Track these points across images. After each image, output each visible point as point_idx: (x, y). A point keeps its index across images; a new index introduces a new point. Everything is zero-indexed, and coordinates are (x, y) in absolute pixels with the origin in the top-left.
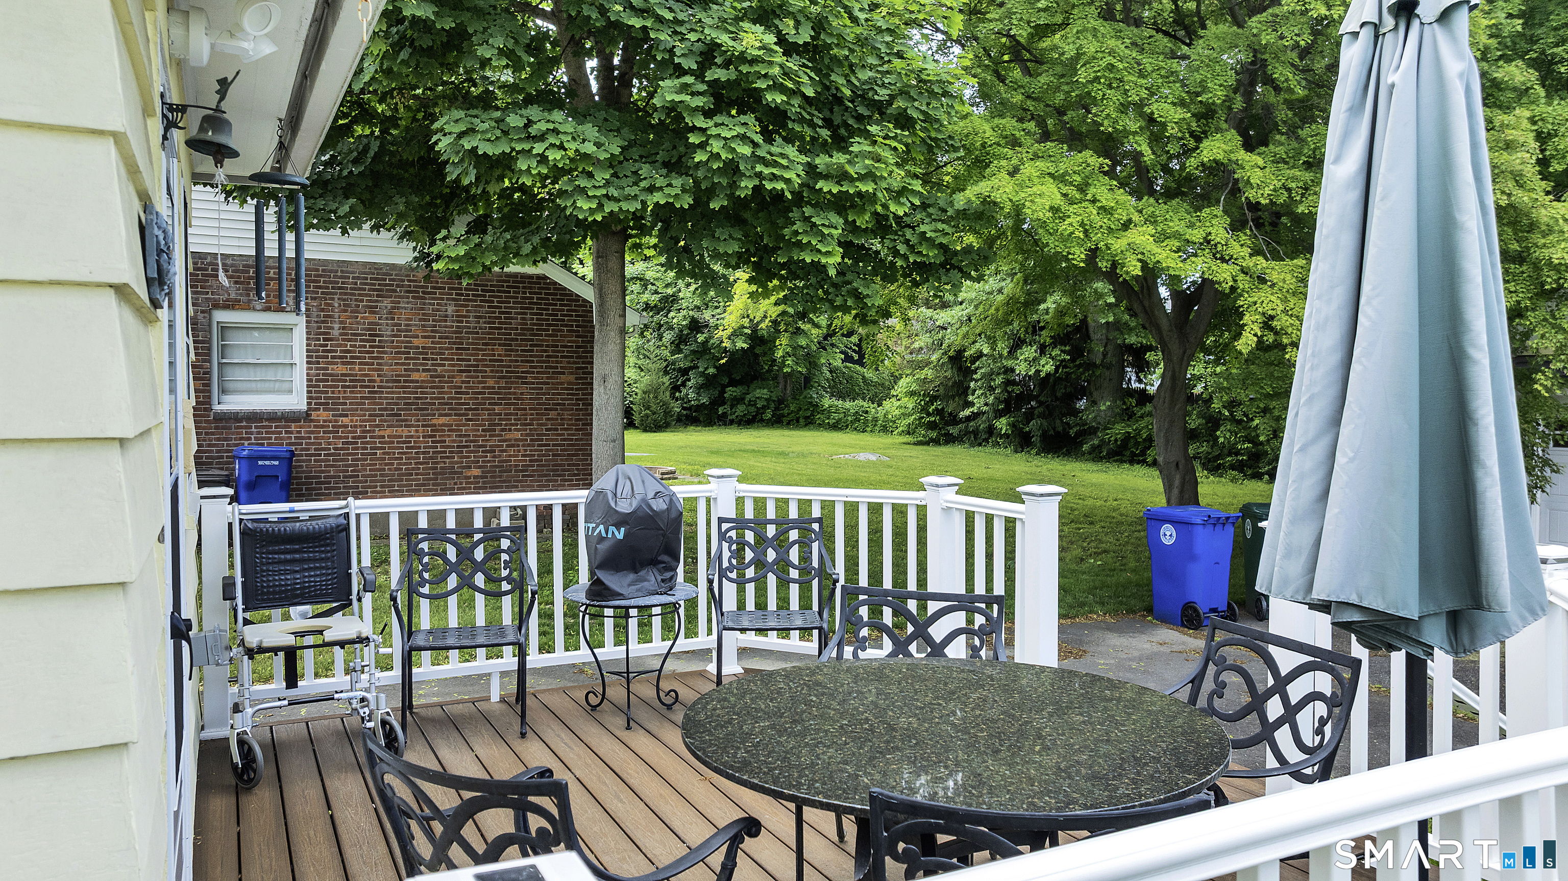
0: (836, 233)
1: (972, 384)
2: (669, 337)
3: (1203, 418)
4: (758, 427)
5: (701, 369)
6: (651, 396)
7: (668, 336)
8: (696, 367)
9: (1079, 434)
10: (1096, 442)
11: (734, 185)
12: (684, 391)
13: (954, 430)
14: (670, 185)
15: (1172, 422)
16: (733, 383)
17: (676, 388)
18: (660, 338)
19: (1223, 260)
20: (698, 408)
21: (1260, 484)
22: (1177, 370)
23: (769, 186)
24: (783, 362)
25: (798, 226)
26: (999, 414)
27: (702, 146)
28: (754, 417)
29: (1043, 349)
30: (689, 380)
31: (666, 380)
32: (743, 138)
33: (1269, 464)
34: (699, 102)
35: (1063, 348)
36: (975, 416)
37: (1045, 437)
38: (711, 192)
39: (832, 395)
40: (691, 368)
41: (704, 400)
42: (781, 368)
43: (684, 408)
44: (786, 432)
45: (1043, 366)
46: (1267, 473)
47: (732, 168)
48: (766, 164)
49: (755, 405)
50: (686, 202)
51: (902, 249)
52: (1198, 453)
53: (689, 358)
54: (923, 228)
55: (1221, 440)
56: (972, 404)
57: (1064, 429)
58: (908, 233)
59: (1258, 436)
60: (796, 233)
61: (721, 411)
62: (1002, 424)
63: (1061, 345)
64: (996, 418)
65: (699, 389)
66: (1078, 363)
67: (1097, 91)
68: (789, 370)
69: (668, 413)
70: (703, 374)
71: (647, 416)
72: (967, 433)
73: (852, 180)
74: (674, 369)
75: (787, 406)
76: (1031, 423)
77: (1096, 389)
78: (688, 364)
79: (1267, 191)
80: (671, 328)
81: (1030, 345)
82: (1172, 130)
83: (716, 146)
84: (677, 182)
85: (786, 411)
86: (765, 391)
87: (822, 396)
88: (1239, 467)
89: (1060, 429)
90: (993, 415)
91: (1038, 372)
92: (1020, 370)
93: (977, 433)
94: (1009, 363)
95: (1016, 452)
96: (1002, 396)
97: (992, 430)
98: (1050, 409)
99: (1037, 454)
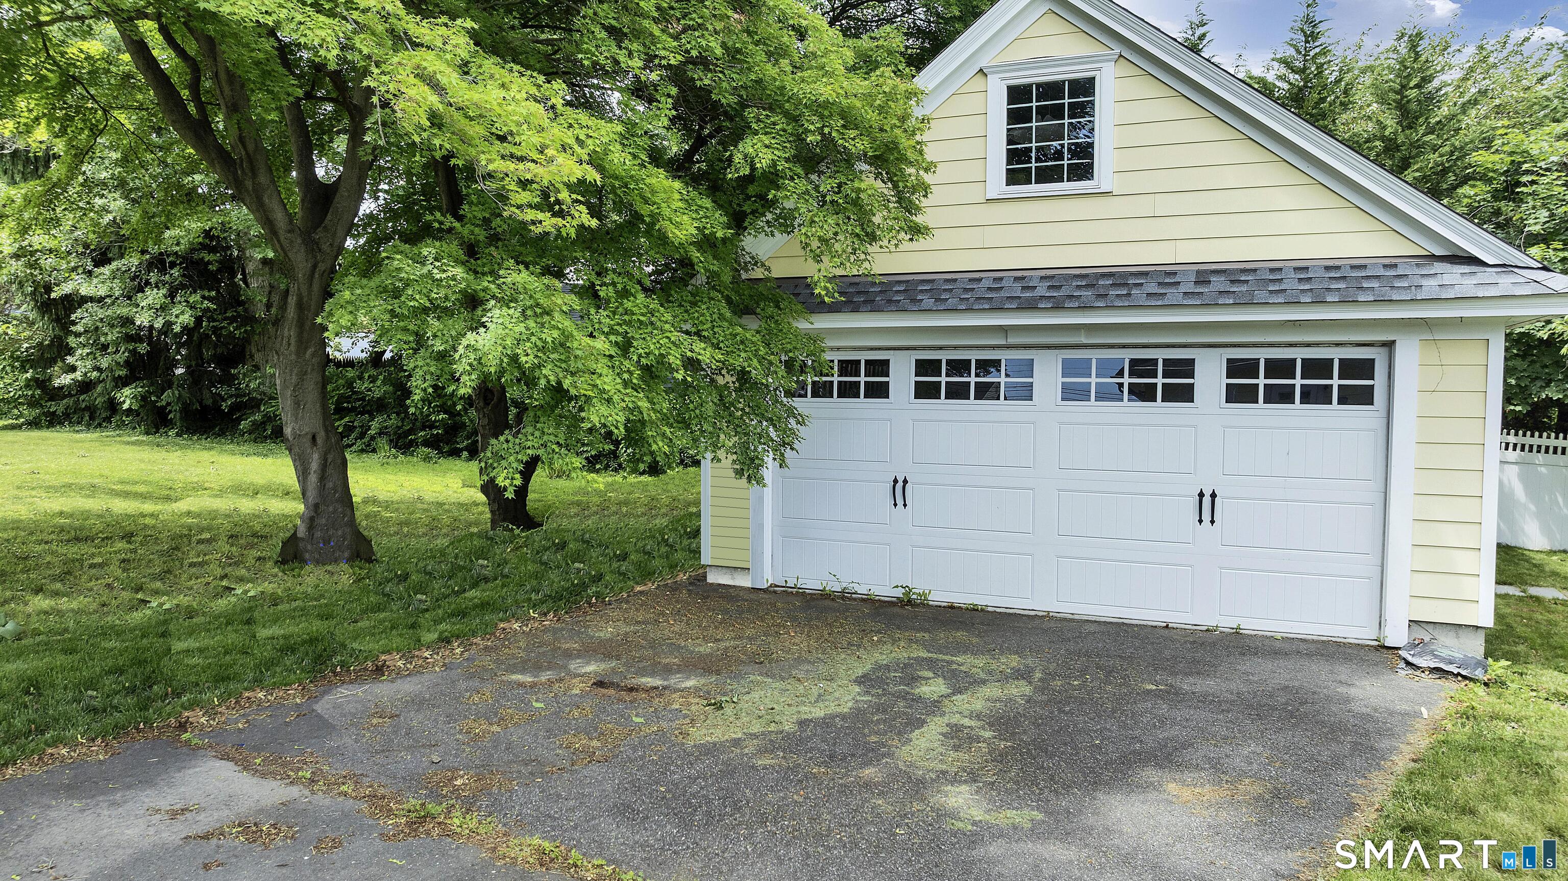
1: (73, 341)
3: (392, 384)
9: (234, 408)
10: (258, 417)
13: (59, 408)
15: (302, 375)
21: (457, 462)
22: (305, 294)
26: (121, 382)
29: (173, 295)
33: (468, 438)
35: (207, 294)
36: (83, 386)
37: (186, 412)
45: (177, 316)
46: (466, 448)
52: (386, 428)
55: (412, 410)
56: (74, 369)
57: (215, 402)
59: (455, 404)
62: (127, 397)
63: (201, 288)
64: (116, 386)
66: (229, 314)
72: (79, 410)
76: (166, 394)
77: (258, 350)
81: (157, 287)
88: (433, 443)
89: (209, 402)
90: (109, 384)
91: (169, 324)
92: (143, 319)
93: (92, 411)
94: (124, 311)
95: (147, 433)
96: (121, 357)
97: (113, 406)
98: (196, 375)
99: (178, 435)
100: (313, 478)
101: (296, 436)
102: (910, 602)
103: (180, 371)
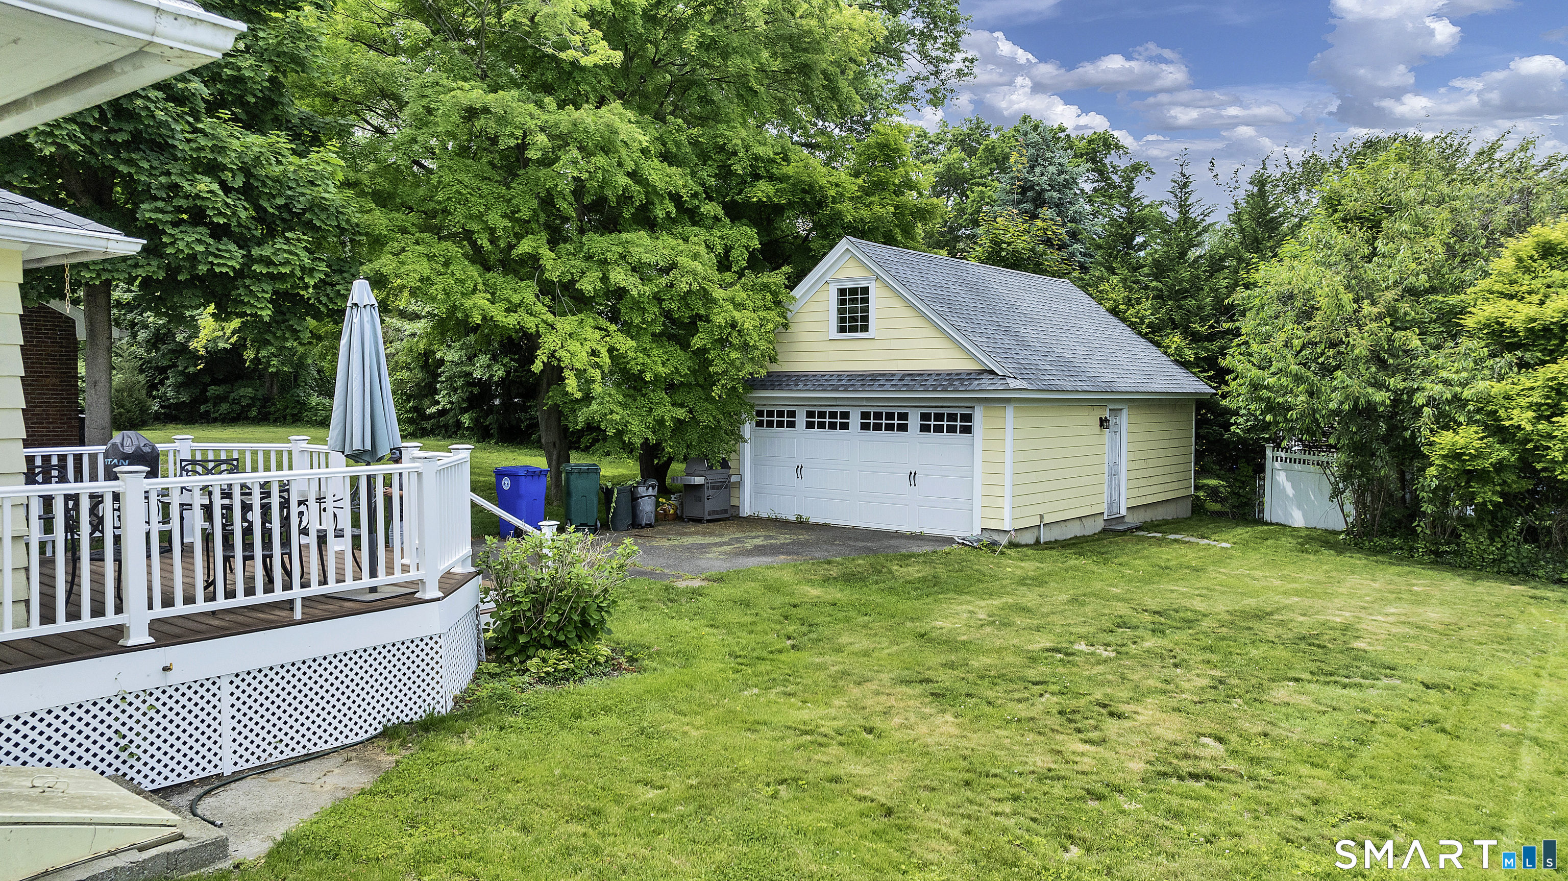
0: (268, 296)
1: (438, 386)
2: (145, 335)
4: (244, 425)
5: (180, 368)
6: (125, 394)
7: (142, 335)
8: (174, 366)
11: (194, 267)
12: (162, 390)
13: (427, 425)
14: (149, 264)
16: (215, 382)
17: (152, 386)
18: (134, 336)
19: (531, 314)
20: (178, 406)
23: (217, 270)
24: (268, 362)
25: (241, 291)
26: (464, 411)
27: (172, 244)
28: (239, 415)
29: (494, 358)
30: (168, 378)
31: (141, 378)
32: (199, 241)
34: (168, 217)
36: (443, 412)
37: (501, 429)
38: (179, 269)
39: (320, 394)
40: (169, 367)
41: (184, 398)
42: (266, 369)
43: (162, 407)
44: (271, 429)
45: (496, 372)
47: (193, 258)
48: (216, 256)
49: (239, 403)
50: (161, 275)
51: (324, 299)
53: (168, 357)
54: (338, 287)
56: (438, 403)
57: (518, 423)
58: (329, 289)
60: (240, 295)
61: (203, 409)
62: (466, 419)
64: (461, 413)
65: (179, 387)
67: (451, 206)
68: (274, 370)
69: (144, 410)
70: (182, 373)
71: (120, 414)
72: (439, 427)
73: (276, 265)
74: (150, 368)
75: (274, 404)
76: (489, 417)
78: (166, 363)
79: (558, 273)
80: (146, 327)
82: (500, 233)
83: (181, 245)
84: (154, 263)
85: (272, 409)
86: (250, 390)
87: (310, 395)
89: (514, 423)
90: (457, 411)
91: (491, 376)
92: (477, 374)
93: (446, 427)
94: (468, 369)
95: (478, 442)
96: (465, 396)
97: (459, 424)
98: (507, 405)
99: (496, 443)
100: (554, 463)
101: (547, 443)
102: (801, 522)
103: (497, 402)
